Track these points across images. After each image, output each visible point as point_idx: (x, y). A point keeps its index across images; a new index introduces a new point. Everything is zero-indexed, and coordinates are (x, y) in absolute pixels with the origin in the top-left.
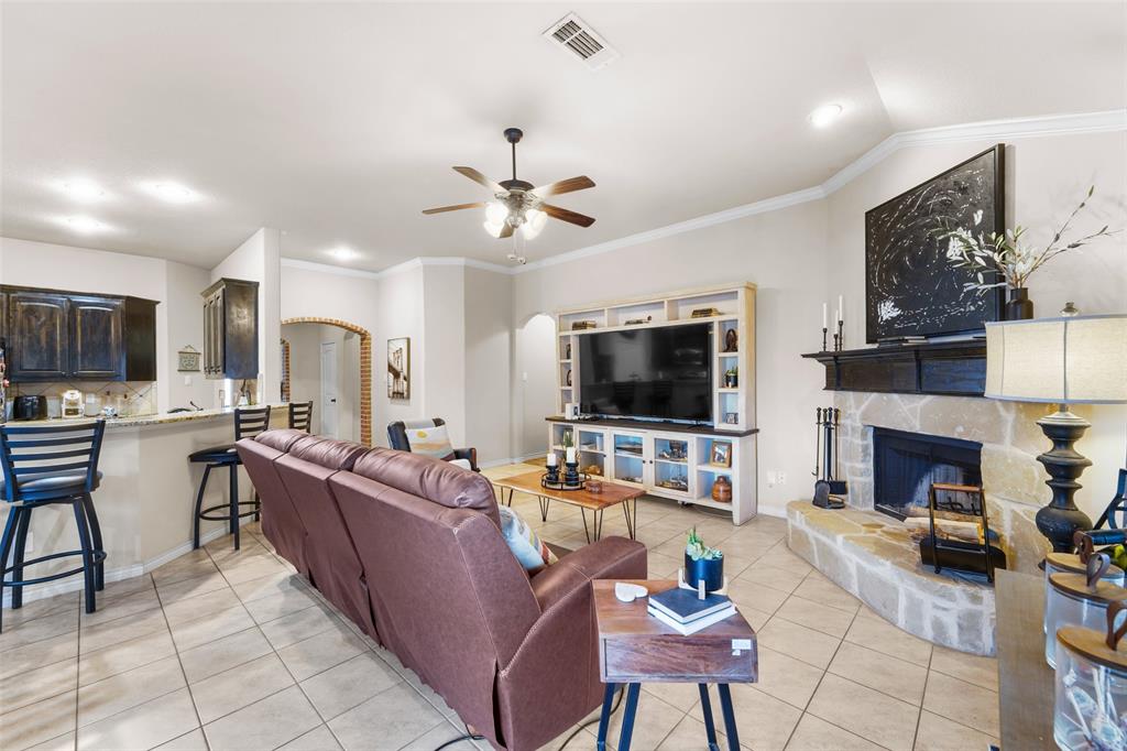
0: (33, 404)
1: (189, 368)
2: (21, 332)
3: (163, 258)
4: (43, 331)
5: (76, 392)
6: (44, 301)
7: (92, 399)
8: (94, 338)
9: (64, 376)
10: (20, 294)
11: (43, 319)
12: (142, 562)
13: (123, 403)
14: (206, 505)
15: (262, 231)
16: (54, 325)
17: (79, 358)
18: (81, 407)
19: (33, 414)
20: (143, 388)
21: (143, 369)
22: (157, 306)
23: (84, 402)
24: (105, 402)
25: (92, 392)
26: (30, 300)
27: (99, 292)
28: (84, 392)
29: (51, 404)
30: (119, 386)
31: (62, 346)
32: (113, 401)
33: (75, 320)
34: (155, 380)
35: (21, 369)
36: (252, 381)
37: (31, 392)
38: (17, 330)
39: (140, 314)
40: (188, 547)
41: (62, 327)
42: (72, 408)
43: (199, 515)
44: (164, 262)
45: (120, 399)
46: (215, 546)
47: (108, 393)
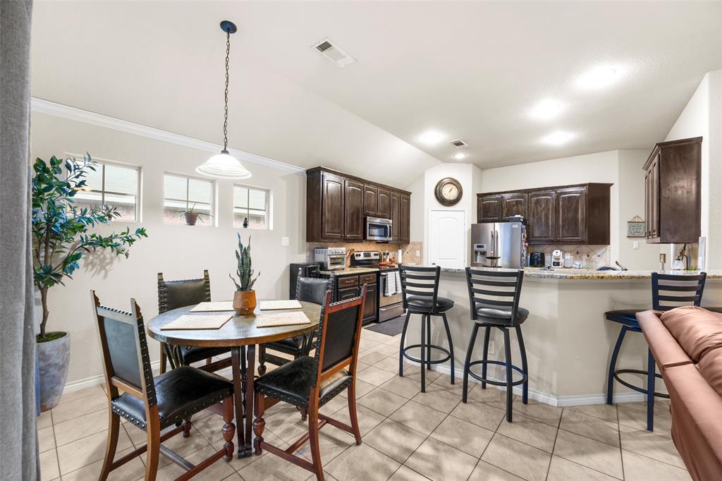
0: (538, 257)
1: (637, 235)
2: (533, 216)
3: (616, 149)
4: (543, 214)
5: (559, 251)
6: (544, 195)
7: (568, 256)
8: (569, 216)
9: (552, 241)
10: (533, 193)
11: (543, 206)
12: (557, 396)
13: (587, 260)
14: (622, 363)
15: (707, 74)
16: (548, 209)
17: (561, 229)
18: (561, 261)
19: (538, 263)
20: (601, 250)
21: (600, 236)
22: (611, 188)
23: (564, 258)
24: (575, 259)
25: (569, 252)
26: (538, 195)
27: (571, 184)
28: (564, 252)
29: (547, 258)
30: (584, 248)
31: (552, 222)
32: (581, 259)
33: (559, 205)
34: (609, 244)
35: (533, 237)
36: (694, 245)
37: (538, 250)
38: (531, 214)
39: (598, 196)
40: (601, 399)
41: (552, 209)
42: (556, 261)
43: (613, 374)
44: (617, 151)
45: (585, 257)
46: (628, 411)
47: (578, 253)
